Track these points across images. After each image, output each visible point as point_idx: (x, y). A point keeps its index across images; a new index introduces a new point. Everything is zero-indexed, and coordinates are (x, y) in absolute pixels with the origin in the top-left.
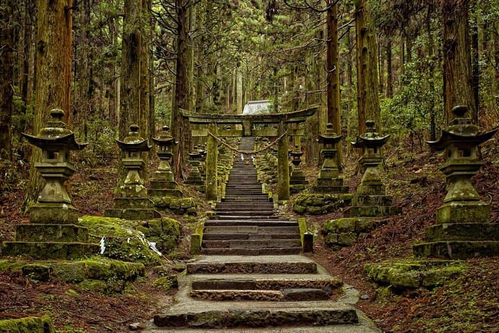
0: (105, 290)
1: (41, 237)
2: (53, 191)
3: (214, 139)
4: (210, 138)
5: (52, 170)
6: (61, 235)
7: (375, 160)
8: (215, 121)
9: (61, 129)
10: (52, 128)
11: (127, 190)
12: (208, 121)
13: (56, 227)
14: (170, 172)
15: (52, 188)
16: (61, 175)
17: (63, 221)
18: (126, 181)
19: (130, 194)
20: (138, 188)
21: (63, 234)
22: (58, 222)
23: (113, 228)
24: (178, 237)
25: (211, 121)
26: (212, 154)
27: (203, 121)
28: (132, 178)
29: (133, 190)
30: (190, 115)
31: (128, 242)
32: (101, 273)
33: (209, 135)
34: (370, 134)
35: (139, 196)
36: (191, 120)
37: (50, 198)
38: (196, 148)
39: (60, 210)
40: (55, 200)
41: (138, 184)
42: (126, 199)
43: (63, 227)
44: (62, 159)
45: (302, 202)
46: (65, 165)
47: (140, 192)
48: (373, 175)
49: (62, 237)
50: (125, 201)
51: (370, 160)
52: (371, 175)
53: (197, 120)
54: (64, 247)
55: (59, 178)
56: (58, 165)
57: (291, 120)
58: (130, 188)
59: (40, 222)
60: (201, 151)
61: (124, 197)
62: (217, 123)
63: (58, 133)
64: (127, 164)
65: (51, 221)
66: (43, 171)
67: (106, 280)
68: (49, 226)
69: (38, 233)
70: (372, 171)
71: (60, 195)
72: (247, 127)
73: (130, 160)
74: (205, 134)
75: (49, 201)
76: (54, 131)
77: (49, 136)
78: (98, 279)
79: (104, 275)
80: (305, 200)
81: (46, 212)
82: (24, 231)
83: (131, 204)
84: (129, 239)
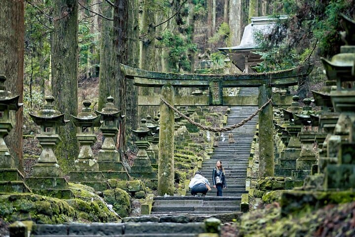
0: (88, 218)
1: (42, 186)
2: (48, 155)
3: (170, 108)
4: (164, 107)
5: (48, 140)
6: (56, 185)
7: (311, 137)
8: (171, 82)
9: (54, 111)
10: (49, 110)
11: (82, 165)
12: (161, 82)
13: (53, 179)
14: (116, 151)
15: (47, 153)
16: (54, 144)
17: (56, 175)
18: (80, 156)
19: (84, 167)
20: (91, 163)
21: (57, 184)
22: (52, 176)
23: (79, 190)
24: (129, 207)
25: (165, 83)
26: (166, 131)
27: (154, 82)
28: (86, 152)
29: (87, 164)
30: (137, 74)
31: (92, 201)
32: (86, 207)
33: (162, 103)
34: (306, 112)
35: (93, 170)
36: (138, 80)
37: (46, 160)
38: (144, 122)
39: (54, 168)
40: (50, 161)
41: (91, 158)
42: (81, 173)
43: (57, 179)
44: (54, 132)
45: (261, 185)
46: (57, 136)
47: (93, 166)
48: (309, 151)
49: (56, 186)
50: (80, 175)
51: (306, 137)
52: (306, 151)
53: (146, 81)
54: (59, 192)
55: (53, 145)
56: (53, 136)
57: (277, 82)
58: (84, 162)
59: (40, 176)
60: (152, 126)
61: (78, 170)
62: (174, 86)
63: (52, 113)
64: (81, 138)
65: (48, 175)
66: (41, 140)
67: (89, 213)
68: (47, 179)
69: (40, 183)
70: (307, 147)
71: (53, 157)
72: (216, 93)
73: (84, 135)
74: (157, 102)
75: (46, 161)
76: (50, 112)
77: (46, 116)
78: (84, 211)
79: (87, 209)
80: (264, 183)
81: (44, 169)
82: (31, 182)
83: (85, 177)
84: (92, 199)
